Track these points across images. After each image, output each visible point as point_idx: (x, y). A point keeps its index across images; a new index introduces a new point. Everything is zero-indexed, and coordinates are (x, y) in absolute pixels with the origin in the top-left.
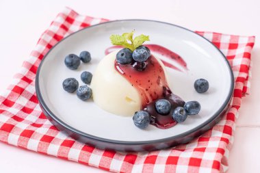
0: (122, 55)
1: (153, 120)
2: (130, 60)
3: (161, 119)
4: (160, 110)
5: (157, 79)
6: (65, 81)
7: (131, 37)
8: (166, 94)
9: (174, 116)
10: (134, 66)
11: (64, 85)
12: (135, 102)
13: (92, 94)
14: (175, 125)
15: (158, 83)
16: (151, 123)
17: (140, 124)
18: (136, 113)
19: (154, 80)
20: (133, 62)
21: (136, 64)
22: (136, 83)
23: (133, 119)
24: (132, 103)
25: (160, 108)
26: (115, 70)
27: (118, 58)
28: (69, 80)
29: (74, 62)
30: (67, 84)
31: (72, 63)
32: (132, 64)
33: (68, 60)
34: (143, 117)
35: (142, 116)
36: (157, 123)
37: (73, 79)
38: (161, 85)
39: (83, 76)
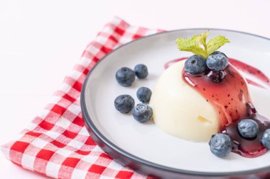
0: (193, 62)
1: (236, 146)
2: (203, 69)
3: (246, 145)
4: (244, 133)
5: (238, 92)
6: (117, 98)
7: (205, 40)
8: (250, 113)
9: (263, 141)
10: (209, 75)
11: (116, 103)
12: (211, 122)
13: (152, 113)
14: (264, 153)
15: (241, 99)
16: (233, 150)
17: (220, 150)
18: (213, 136)
19: (235, 95)
20: (207, 71)
21: (211, 73)
22: (211, 98)
23: (210, 144)
25: (244, 130)
26: (184, 82)
27: (187, 67)
28: (123, 97)
29: (128, 77)
30: (120, 102)
31: (125, 77)
32: (206, 74)
33: (120, 75)
34: (223, 141)
35: (221, 139)
36: (241, 150)
37: (128, 96)
38: (244, 101)
39: (140, 93)
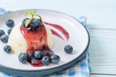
24: (22, 48)
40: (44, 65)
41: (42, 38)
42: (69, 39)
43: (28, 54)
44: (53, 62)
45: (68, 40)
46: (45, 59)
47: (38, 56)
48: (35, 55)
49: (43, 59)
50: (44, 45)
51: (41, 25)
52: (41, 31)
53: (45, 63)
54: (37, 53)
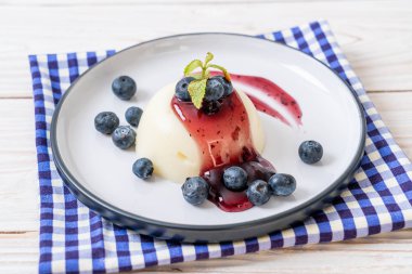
24: (187, 163)
40: (254, 205)
41: (238, 129)
42: (303, 119)
43: (207, 180)
44: (279, 193)
45: (300, 123)
46: (259, 188)
47: (236, 182)
48: (228, 180)
49: (253, 188)
50: (245, 149)
51: (230, 92)
52: (232, 109)
53: (258, 201)
54: (231, 174)
